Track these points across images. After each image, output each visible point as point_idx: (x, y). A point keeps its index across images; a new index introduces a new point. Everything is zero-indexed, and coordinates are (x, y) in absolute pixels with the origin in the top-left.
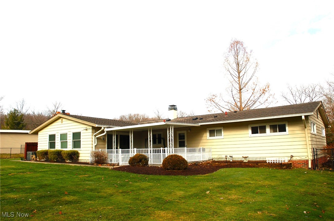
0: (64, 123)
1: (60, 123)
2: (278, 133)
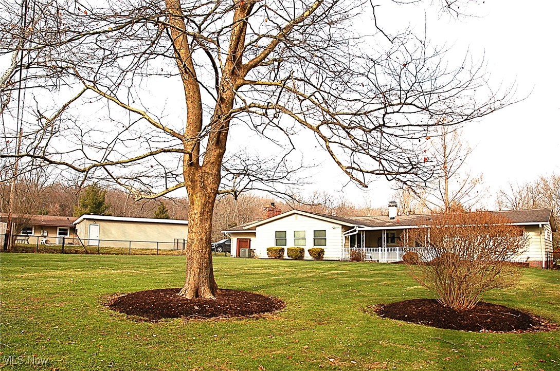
0: (298, 219)
1: (294, 220)
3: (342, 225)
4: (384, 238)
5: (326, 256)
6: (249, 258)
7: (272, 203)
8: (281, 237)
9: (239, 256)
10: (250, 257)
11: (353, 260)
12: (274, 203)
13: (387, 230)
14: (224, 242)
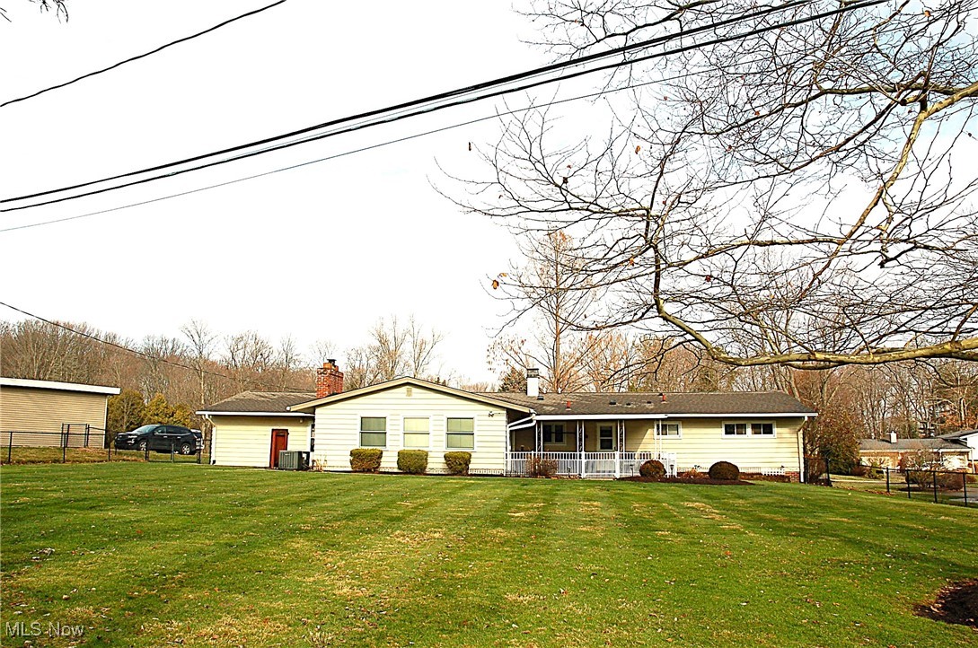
0: (414, 396)
1: (404, 396)
2: (763, 436)
3: (508, 410)
4: (580, 434)
5: (475, 466)
6: (297, 470)
7: (330, 361)
8: (372, 429)
9: (276, 465)
10: (300, 468)
11: (534, 474)
12: (334, 361)
13: (585, 420)
14: (153, 432)
